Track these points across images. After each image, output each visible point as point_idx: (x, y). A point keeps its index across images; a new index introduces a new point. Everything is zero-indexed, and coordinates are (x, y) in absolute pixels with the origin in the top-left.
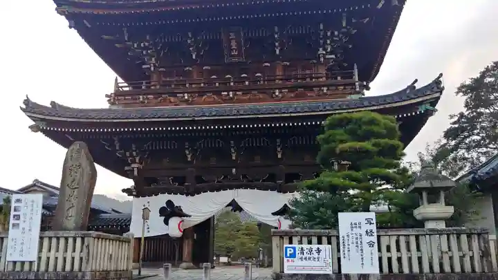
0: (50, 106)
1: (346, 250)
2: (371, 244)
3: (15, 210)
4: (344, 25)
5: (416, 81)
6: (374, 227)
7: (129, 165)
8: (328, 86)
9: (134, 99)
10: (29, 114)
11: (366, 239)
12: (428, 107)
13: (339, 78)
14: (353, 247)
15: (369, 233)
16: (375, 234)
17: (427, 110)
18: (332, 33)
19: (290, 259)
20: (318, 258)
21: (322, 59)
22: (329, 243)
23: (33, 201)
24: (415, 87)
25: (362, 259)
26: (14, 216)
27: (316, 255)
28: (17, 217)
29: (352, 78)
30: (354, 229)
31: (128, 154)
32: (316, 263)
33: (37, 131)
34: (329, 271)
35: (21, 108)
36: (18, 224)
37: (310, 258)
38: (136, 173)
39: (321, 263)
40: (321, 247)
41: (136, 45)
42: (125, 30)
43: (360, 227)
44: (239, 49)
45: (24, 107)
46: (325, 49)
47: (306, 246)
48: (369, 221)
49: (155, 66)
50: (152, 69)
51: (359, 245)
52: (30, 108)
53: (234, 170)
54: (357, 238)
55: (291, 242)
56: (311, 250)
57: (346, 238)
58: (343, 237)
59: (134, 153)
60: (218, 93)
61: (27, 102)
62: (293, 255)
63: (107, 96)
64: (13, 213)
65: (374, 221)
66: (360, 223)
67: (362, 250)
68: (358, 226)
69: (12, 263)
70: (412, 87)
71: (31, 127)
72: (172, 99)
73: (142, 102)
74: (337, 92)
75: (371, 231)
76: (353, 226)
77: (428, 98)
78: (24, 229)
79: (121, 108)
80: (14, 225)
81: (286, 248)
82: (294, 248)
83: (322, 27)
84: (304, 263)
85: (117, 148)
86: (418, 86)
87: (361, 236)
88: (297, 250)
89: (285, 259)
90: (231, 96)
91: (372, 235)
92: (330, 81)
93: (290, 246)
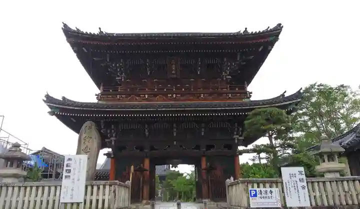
0: (62, 100)
1: (288, 191)
2: (303, 188)
3: (67, 166)
4: (238, 59)
5: (285, 92)
6: (304, 177)
7: (109, 138)
8: (231, 93)
9: (113, 97)
10: (48, 104)
11: (300, 184)
12: (294, 106)
13: (237, 89)
14: (292, 189)
15: (301, 180)
16: (305, 181)
17: (293, 108)
18: (231, 64)
19: (254, 198)
20: (271, 197)
21: (225, 79)
22: (277, 187)
23: (80, 160)
24: (284, 95)
25: (299, 197)
26: (66, 170)
27: (270, 195)
28: (69, 171)
29: (244, 89)
30: (292, 178)
31: (109, 131)
32: (270, 200)
33: (52, 115)
34: (279, 206)
35: (44, 100)
36: (69, 176)
37: (266, 197)
38: (113, 143)
39: (273, 200)
40: (272, 189)
41: (113, 65)
42: (108, 55)
43: (295, 176)
44: (176, 70)
45: (45, 99)
46: (226, 72)
47: (263, 190)
48: (300, 172)
49: (124, 78)
50: (123, 80)
51: (296, 188)
52: (49, 100)
53: (175, 143)
54: (294, 184)
55: (253, 187)
56: (266, 192)
57: (287, 183)
58: (286, 183)
59: (113, 131)
60: (166, 95)
61: (48, 96)
62: (255, 195)
63: (96, 95)
64: (65, 168)
65: (304, 173)
66: (295, 174)
67: (298, 191)
68: (294, 176)
69: (63, 204)
70: (283, 95)
71: (49, 112)
72: (137, 98)
73: (119, 99)
74: (236, 97)
75: (302, 179)
76: (292, 176)
77: (294, 101)
78: (74, 179)
79: (104, 103)
80: (66, 177)
81: (251, 190)
82: (255, 191)
83: (225, 60)
84: (263, 200)
85: (102, 127)
86: (286, 95)
87: (296, 182)
88: (257, 191)
89: (250, 198)
90: (174, 97)
91: (303, 182)
92: (232, 91)
93: (253, 189)
